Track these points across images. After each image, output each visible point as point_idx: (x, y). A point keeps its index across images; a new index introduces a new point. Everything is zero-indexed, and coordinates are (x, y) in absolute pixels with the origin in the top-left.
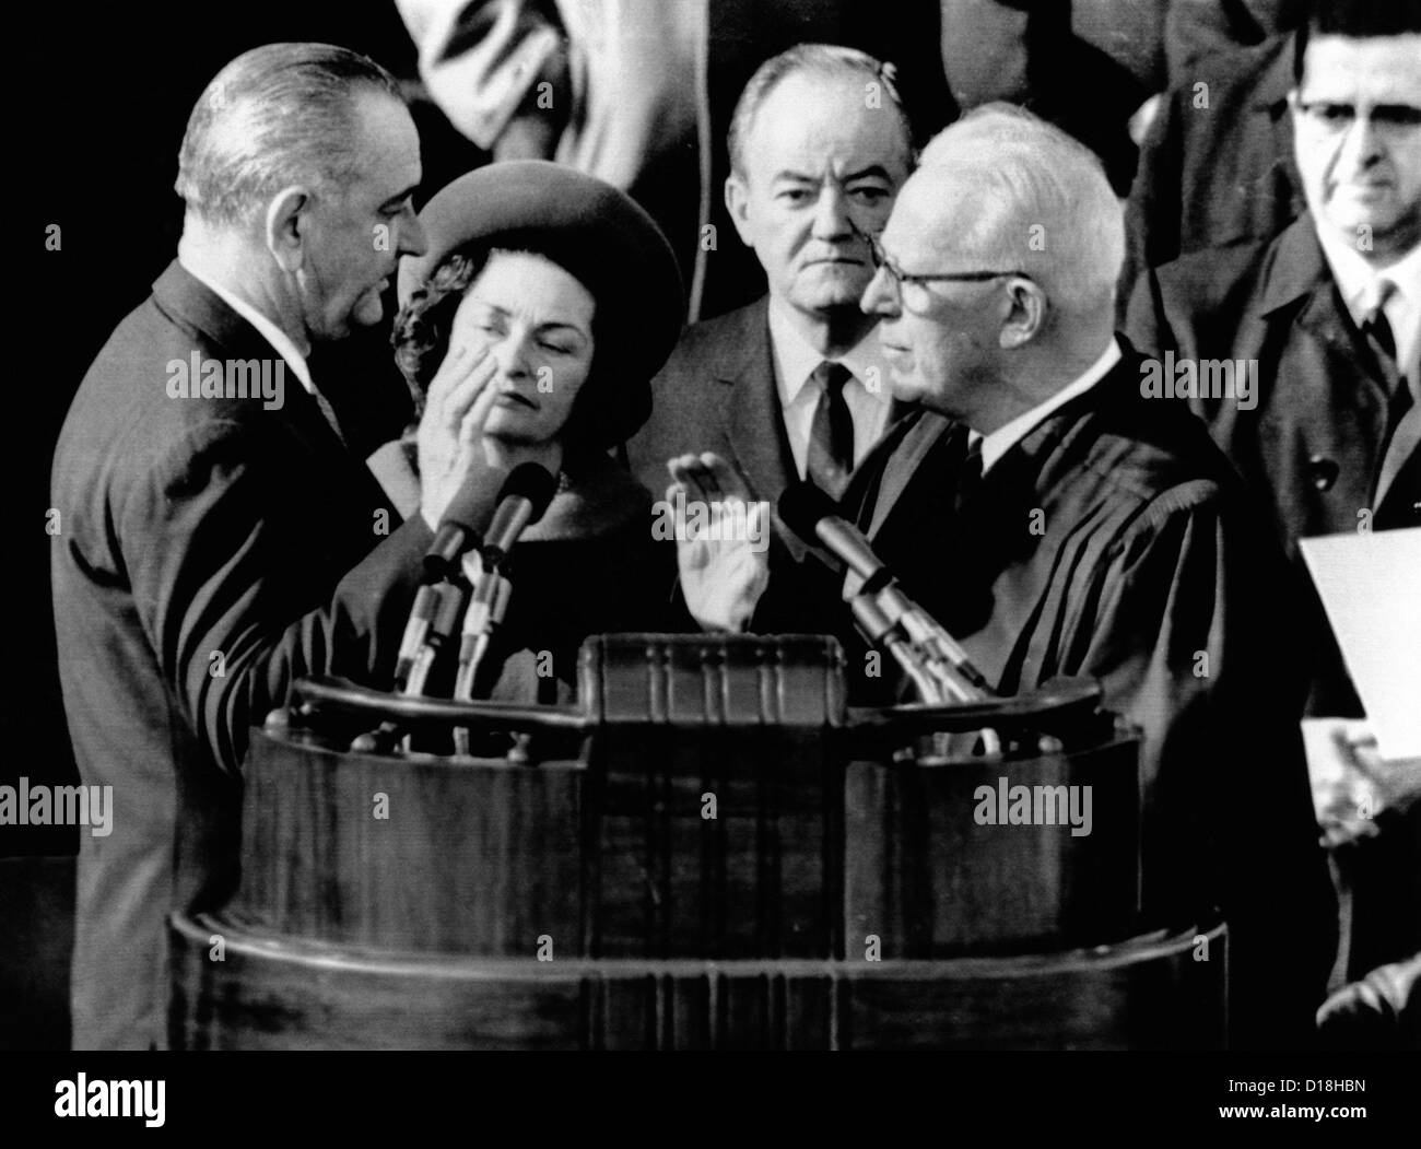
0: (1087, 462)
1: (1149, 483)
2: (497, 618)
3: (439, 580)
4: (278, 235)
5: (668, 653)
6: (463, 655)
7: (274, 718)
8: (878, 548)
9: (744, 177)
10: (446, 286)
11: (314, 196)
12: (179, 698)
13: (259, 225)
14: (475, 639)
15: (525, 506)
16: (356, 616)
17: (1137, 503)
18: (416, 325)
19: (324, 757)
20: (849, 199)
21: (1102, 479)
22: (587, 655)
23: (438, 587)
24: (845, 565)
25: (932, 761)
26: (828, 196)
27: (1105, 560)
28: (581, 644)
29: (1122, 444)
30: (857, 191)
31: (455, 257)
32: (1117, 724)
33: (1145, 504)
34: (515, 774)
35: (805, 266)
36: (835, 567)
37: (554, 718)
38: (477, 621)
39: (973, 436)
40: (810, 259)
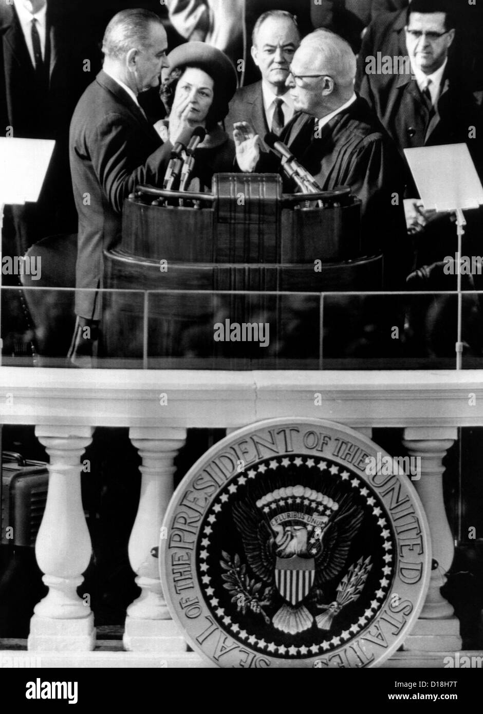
0: (347, 127)
1: (363, 134)
2: (191, 169)
3: (175, 158)
4: (130, 62)
5: (235, 178)
6: (182, 179)
7: (131, 196)
8: (291, 150)
9: (256, 46)
10: (174, 77)
11: (139, 51)
12: (104, 189)
13: (125, 59)
14: (185, 174)
15: (198, 138)
16: (152, 168)
17: (360, 139)
18: (166, 88)
19: (144, 207)
20: (284, 52)
21: (351, 132)
22: (214, 179)
23: (175, 160)
24: (282, 155)
25: (305, 209)
26: (278, 51)
27: (352, 154)
28: (212, 176)
29: (357, 123)
30: (286, 50)
31: (176, 69)
32: (355, 199)
33: (362, 139)
34: (195, 212)
35: (272, 70)
36: (279, 155)
37: (206, 197)
38: (186, 169)
39: (316, 120)
40: (273, 68)
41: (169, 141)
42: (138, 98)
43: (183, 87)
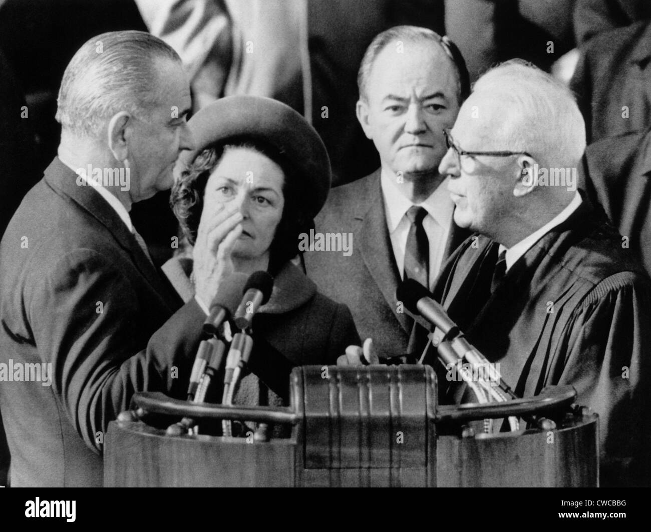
0: (563, 264)
1: (596, 275)
2: (245, 358)
3: (211, 337)
4: (115, 140)
5: (339, 377)
6: (226, 380)
7: (122, 417)
9: (367, 100)
10: (201, 167)
11: (133, 118)
12: (65, 405)
13: (104, 135)
14: (233, 370)
15: (259, 295)
16: (160, 358)
17: (591, 286)
18: (185, 191)
19: (152, 439)
20: (424, 111)
21: (571, 273)
22: (295, 379)
23: (210, 341)
24: (433, 326)
25: (482, 436)
26: (413, 108)
27: (573, 317)
28: (291, 372)
29: (582, 253)
30: (429, 106)
31: (205, 151)
32: (584, 412)
33: (595, 286)
34: (257, 447)
35: (401, 148)
36: (428, 326)
37: (279, 415)
38: (234, 361)
39: (501, 249)
40: (404, 144)
41: (193, 301)
42: (132, 214)
43: (220, 189)
